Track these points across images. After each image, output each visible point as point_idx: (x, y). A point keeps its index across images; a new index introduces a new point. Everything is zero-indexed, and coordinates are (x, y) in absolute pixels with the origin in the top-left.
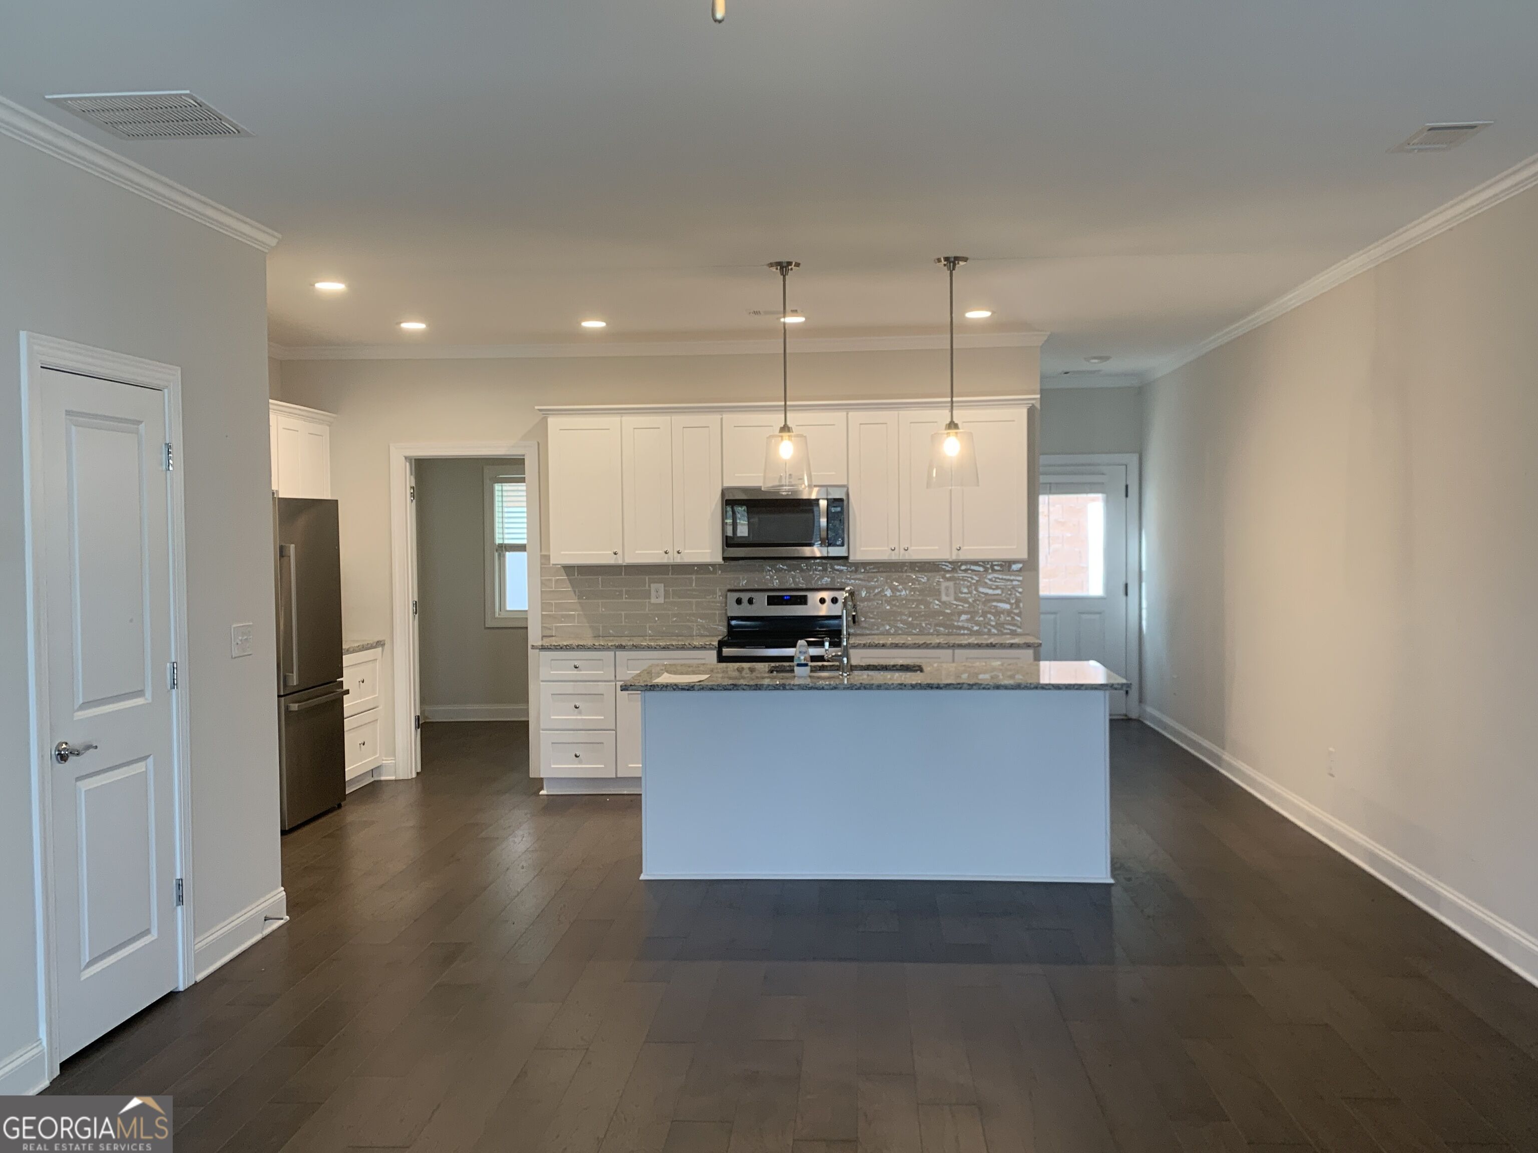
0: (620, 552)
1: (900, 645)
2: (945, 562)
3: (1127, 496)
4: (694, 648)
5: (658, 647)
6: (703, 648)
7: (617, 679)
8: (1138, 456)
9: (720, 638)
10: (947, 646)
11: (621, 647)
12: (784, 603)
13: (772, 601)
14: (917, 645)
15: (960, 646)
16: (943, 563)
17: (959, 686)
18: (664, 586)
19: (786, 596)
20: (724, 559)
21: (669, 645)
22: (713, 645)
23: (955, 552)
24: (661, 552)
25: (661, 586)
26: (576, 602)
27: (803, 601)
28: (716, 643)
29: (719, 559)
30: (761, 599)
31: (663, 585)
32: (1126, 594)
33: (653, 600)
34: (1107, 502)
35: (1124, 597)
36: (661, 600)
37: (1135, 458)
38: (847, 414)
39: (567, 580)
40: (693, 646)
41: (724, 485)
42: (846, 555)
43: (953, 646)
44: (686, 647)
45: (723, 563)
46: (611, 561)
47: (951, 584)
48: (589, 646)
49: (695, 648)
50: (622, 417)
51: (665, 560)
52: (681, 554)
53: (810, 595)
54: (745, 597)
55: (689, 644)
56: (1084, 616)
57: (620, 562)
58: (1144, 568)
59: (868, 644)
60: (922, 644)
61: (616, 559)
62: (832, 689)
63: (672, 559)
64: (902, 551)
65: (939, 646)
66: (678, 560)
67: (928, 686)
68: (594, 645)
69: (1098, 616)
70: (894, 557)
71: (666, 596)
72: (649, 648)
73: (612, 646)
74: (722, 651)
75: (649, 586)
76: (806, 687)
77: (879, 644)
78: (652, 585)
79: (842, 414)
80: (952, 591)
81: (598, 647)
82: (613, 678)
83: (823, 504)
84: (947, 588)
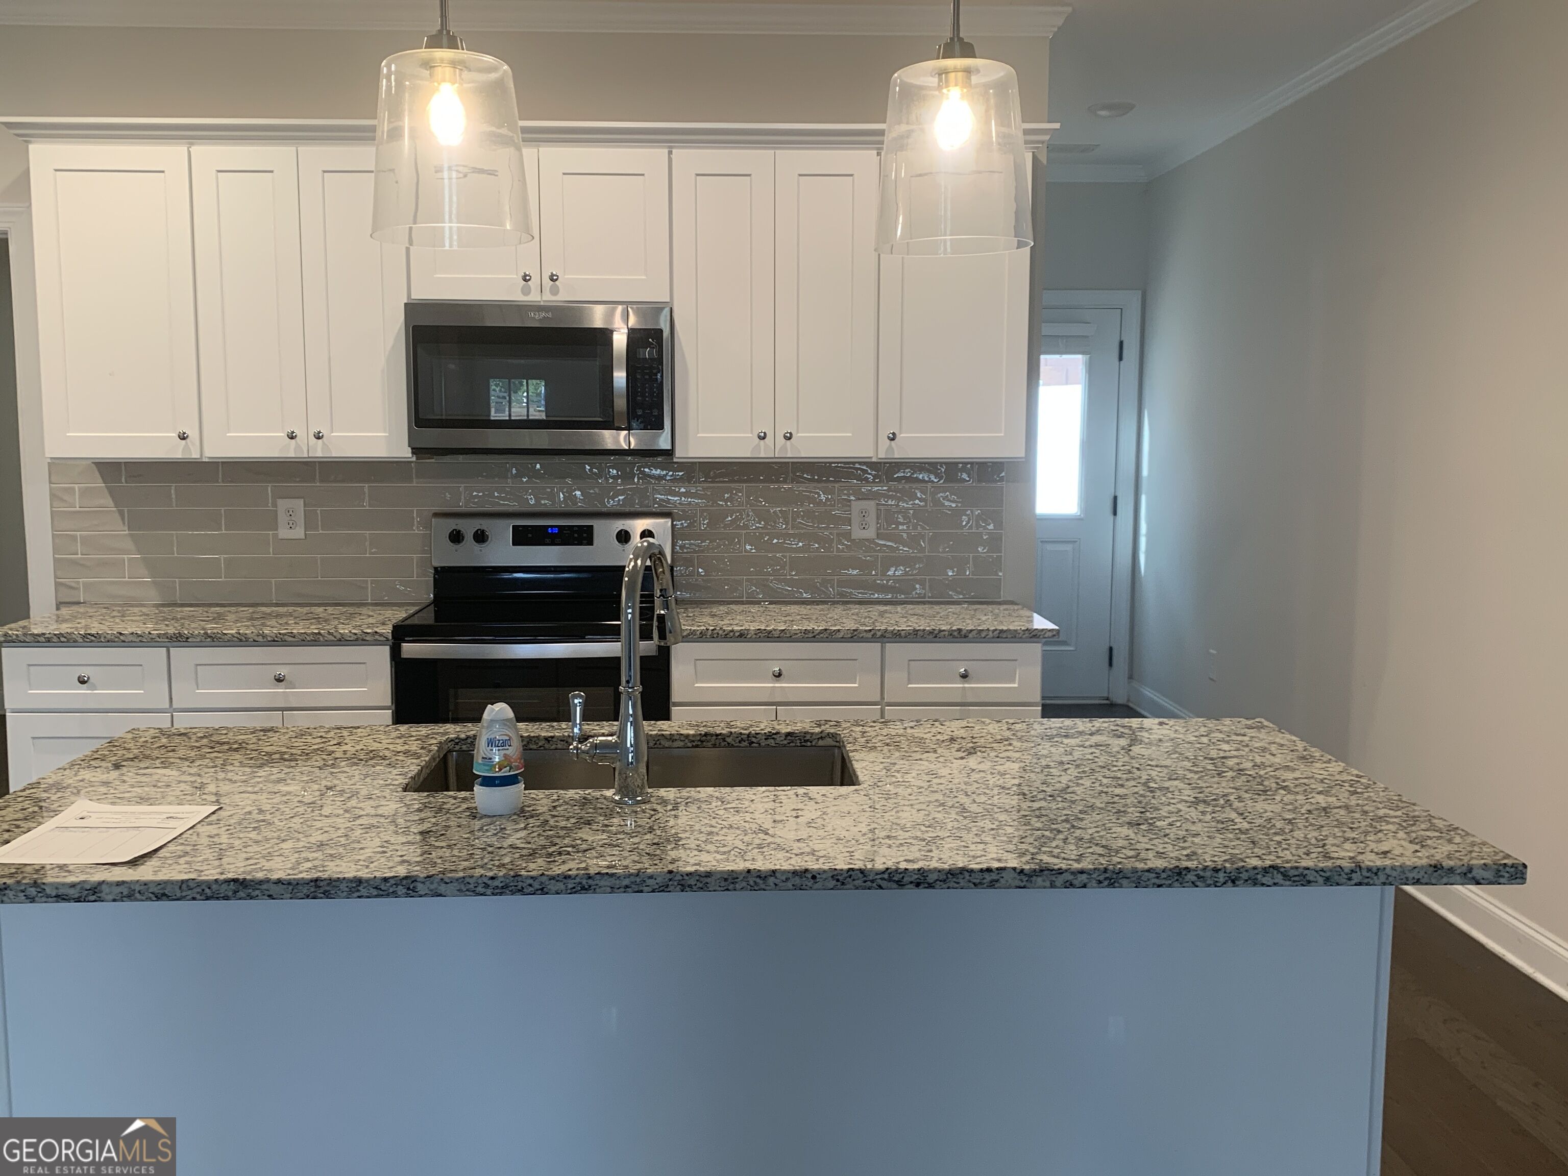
0: (193, 433)
1: (776, 634)
2: (860, 463)
3: (1121, 358)
4: (340, 640)
5: (260, 639)
6: (359, 640)
7: (174, 706)
8: (1140, 297)
9: (400, 615)
10: (869, 635)
11: (180, 640)
12: (548, 541)
13: (522, 537)
14: (811, 635)
15: (898, 637)
16: (857, 466)
17: (988, 877)
18: (305, 505)
19: (552, 527)
20: (416, 451)
21: (284, 634)
22: (381, 635)
23: (884, 443)
24: (282, 434)
25: (298, 505)
26: (126, 535)
27: (584, 536)
28: (387, 630)
29: (406, 453)
30: (504, 531)
31: (302, 501)
32: (1115, 513)
33: (284, 533)
34: (1091, 369)
35: (1112, 517)
36: (299, 533)
37: (1133, 300)
38: (670, 153)
39: (106, 491)
40: (339, 636)
41: (413, 297)
42: (669, 447)
43: (883, 636)
44: (321, 639)
45: (414, 459)
46: (177, 452)
47: (871, 505)
48: (109, 637)
49: (342, 641)
50: (192, 144)
51: (290, 451)
52: (324, 438)
53: (599, 526)
54: (469, 528)
55: (329, 633)
56: (1049, 547)
57: (195, 455)
58: (1145, 472)
59: (710, 632)
60: (821, 632)
61: (186, 448)
62: (573, 891)
63: (305, 451)
64: (781, 440)
65: (854, 637)
66: (318, 451)
67: (890, 880)
68: (121, 634)
69: (1069, 547)
70: (764, 452)
71: (309, 525)
72: (241, 640)
73: (159, 636)
74: (400, 647)
75: (275, 505)
76: (487, 886)
77: (732, 631)
78: (280, 502)
79: (661, 153)
80: (872, 518)
81: (131, 638)
82: (167, 706)
83: (620, 340)
84: (864, 514)
